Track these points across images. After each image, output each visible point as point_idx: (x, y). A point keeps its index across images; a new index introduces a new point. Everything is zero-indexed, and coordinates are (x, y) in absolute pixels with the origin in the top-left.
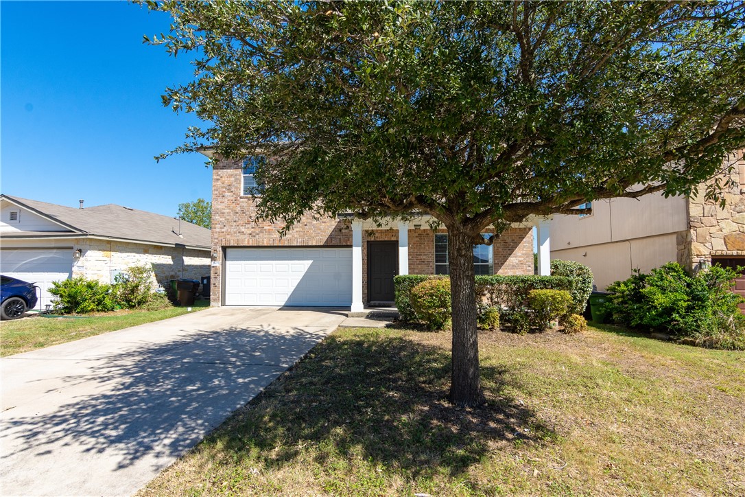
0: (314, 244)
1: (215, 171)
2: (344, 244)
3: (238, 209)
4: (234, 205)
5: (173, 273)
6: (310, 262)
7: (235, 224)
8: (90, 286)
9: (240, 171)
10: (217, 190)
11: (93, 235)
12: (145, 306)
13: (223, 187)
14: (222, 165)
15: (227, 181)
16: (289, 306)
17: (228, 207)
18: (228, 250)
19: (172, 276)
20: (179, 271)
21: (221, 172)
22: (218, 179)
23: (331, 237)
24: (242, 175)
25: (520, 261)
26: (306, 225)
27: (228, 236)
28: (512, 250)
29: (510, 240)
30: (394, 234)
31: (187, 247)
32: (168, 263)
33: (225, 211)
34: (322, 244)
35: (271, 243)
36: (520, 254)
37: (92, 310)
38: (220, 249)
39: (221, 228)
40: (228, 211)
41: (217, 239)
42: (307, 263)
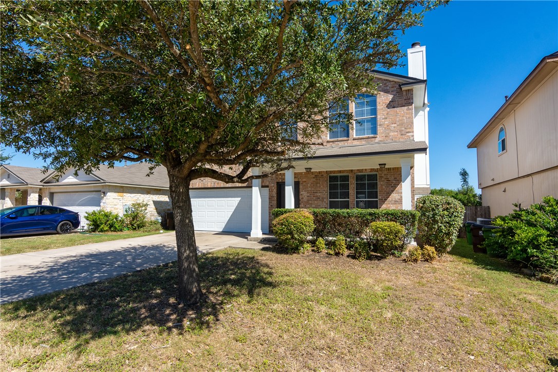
6: (239, 199)
8: (106, 215)
11: (109, 182)
12: (142, 229)
16: (225, 232)
19: (166, 210)
26: (235, 171)
30: (296, 176)
32: (165, 200)
37: (107, 231)
42: (238, 200)
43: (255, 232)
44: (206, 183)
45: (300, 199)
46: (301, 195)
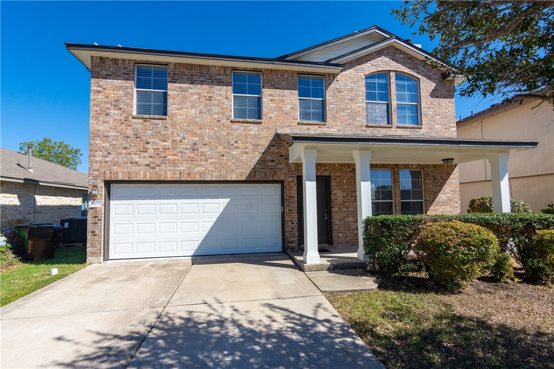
0: (234, 178)
1: (93, 81)
2: (271, 179)
3: (130, 132)
4: (123, 126)
5: (20, 217)
6: (227, 200)
7: (125, 151)
9: (131, 84)
10: (97, 106)
13: (106, 103)
14: (105, 73)
15: (113, 95)
17: (115, 128)
18: (113, 186)
19: (19, 221)
20: (29, 214)
21: (103, 82)
22: (99, 92)
23: (254, 171)
24: (135, 89)
25: (448, 198)
26: (223, 156)
27: (115, 168)
28: (441, 186)
29: (439, 176)
30: (327, 168)
31: (41, 184)
32: (12, 203)
33: (110, 134)
34: (243, 178)
35: (177, 177)
36: (448, 191)
38: (101, 185)
39: (103, 156)
40: (114, 134)
41: (98, 170)
42: (223, 202)
43: (312, 255)
44: (163, 173)
45: (333, 200)
46: (335, 194)
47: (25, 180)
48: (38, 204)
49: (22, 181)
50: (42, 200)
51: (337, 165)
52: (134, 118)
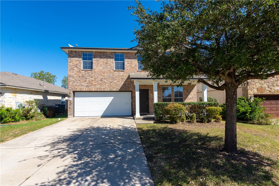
0: (115, 90)
1: (69, 58)
2: (127, 90)
3: (81, 75)
4: (79, 73)
5: (43, 103)
6: (113, 98)
7: (79, 81)
8: (7, 110)
9: (81, 59)
10: (70, 67)
11: (9, 86)
12: (34, 118)
13: (73, 66)
14: (72, 56)
15: (75, 63)
16: (103, 116)
17: (76, 74)
18: (75, 93)
19: (43, 105)
20: (46, 102)
21: (72, 59)
22: (71, 62)
23: (122, 87)
24: (82, 61)
25: (193, 97)
26: (111, 82)
27: (76, 87)
28: (190, 93)
29: (189, 89)
30: (147, 86)
31: (49, 92)
33: (74, 76)
34: (118, 90)
35: (96, 90)
36: (192, 94)
37: (10, 122)
38: (72, 92)
39: (72, 83)
40: (76, 76)
41: (71, 88)
42: (111, 98)
43: (138, 115)
44: (91, 88)
45: (149, 98)
46: (150, 96)
47: (45, 90)
48: (48, 99)
49: (44, 91)
50: (50, 98)
51: (151, 85)
52: (82, 70)
